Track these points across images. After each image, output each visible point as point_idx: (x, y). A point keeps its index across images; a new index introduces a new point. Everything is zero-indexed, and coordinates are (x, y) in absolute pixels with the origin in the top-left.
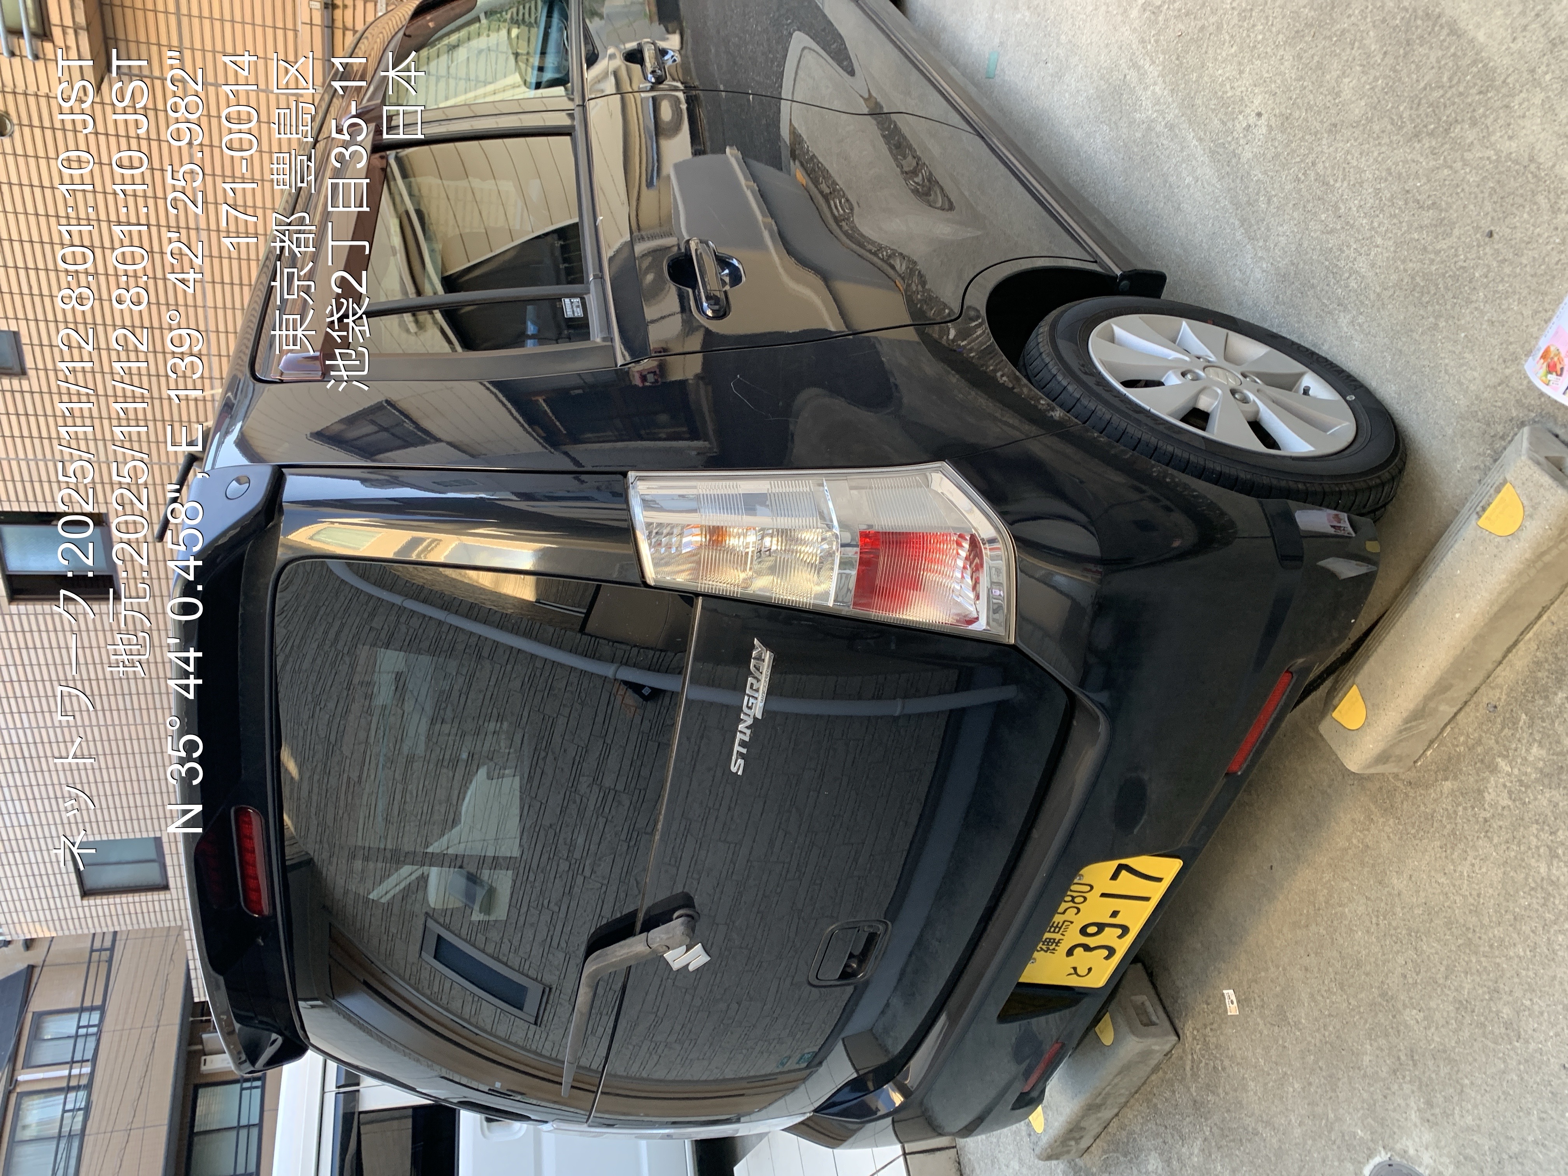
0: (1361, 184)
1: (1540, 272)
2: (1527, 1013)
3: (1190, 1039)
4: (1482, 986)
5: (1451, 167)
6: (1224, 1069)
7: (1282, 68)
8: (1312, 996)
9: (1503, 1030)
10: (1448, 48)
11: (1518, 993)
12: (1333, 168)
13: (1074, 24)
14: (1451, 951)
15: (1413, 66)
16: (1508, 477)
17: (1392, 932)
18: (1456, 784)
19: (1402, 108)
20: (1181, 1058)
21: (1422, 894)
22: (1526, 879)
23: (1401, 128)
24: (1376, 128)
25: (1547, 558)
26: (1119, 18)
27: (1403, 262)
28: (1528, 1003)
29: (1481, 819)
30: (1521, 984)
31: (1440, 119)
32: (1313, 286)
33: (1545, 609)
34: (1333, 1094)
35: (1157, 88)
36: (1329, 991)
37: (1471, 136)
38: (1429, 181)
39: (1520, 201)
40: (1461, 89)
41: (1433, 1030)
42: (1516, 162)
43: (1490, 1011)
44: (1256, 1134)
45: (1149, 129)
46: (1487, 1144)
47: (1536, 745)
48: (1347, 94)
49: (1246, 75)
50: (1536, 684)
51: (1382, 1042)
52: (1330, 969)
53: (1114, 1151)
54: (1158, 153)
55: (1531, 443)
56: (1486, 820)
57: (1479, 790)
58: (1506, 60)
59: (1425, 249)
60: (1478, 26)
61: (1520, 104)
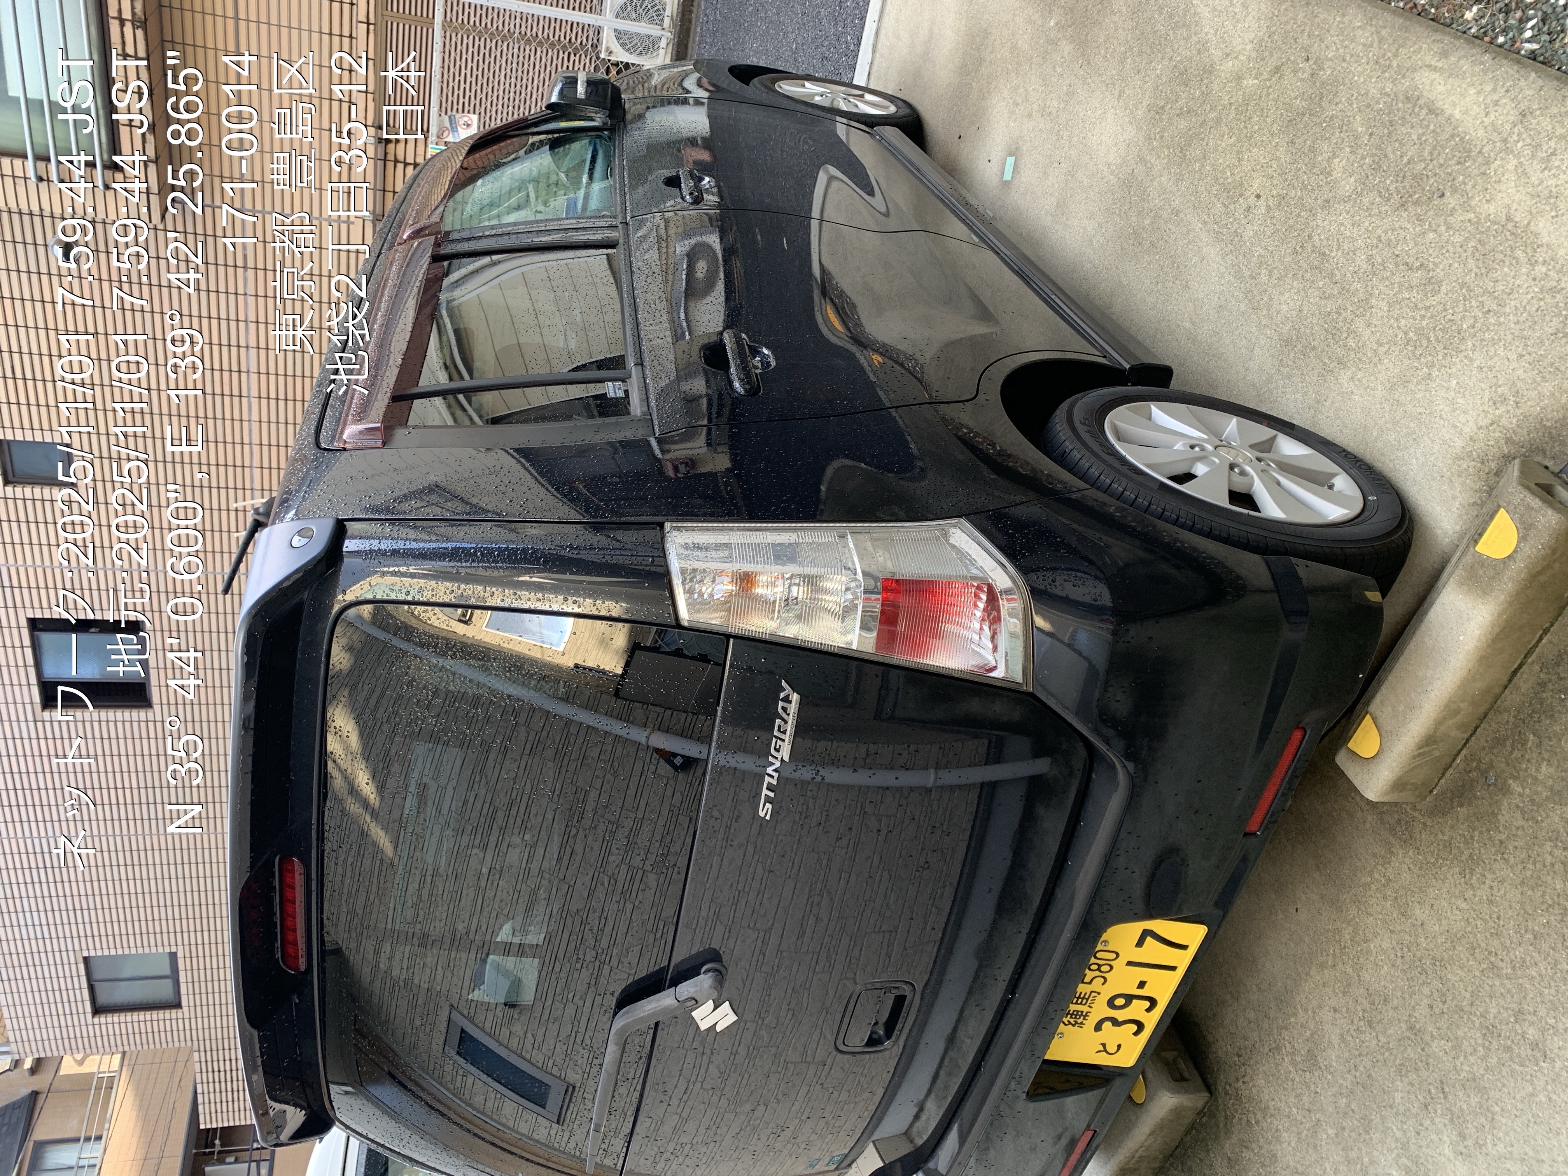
0: (1354, 251)
1: (1522, 319)
2: (1551, 1031)
3: (1222, 1094)
5: (1435, 231)
7: (1278, 154)
10: (1428, 126)
11: (1542, 1012)
12: (1328, 239)
13: (1084, 128)
14: (1474, 977)
15: (1397, 144)
16: (1502, 504)
18: (1472, 809)
19: (1388, 182)
20: (1214, 1116)
23: (1388, 200)
24: (1366, 201)
25: (1542, 578)
27: (1397, 320)
29: (1497, 842)
30: (1544, 1003)
32: (1314, 348)
33: (1545, 632)
34: (1367, 1137)
35: (1163, 179)
36: (1358, 1030)
37: (1452, 202)
38: (1416, 245)
39: (1501, 256)
40: (1442, 161)
41: (1462, 1059)
42: (1495, 222)
43: (1517, 1034)
47: (1545, 763)
49: (1244, 162)
50: (1542, 704)
52: (1359, 1008)
55: (1521, 473)
56: (1501, 842)
57: (1493, 812)
58: (1481, 133)
59: (1416, 306)
60: (1454, 105)
61: (1495, 171)
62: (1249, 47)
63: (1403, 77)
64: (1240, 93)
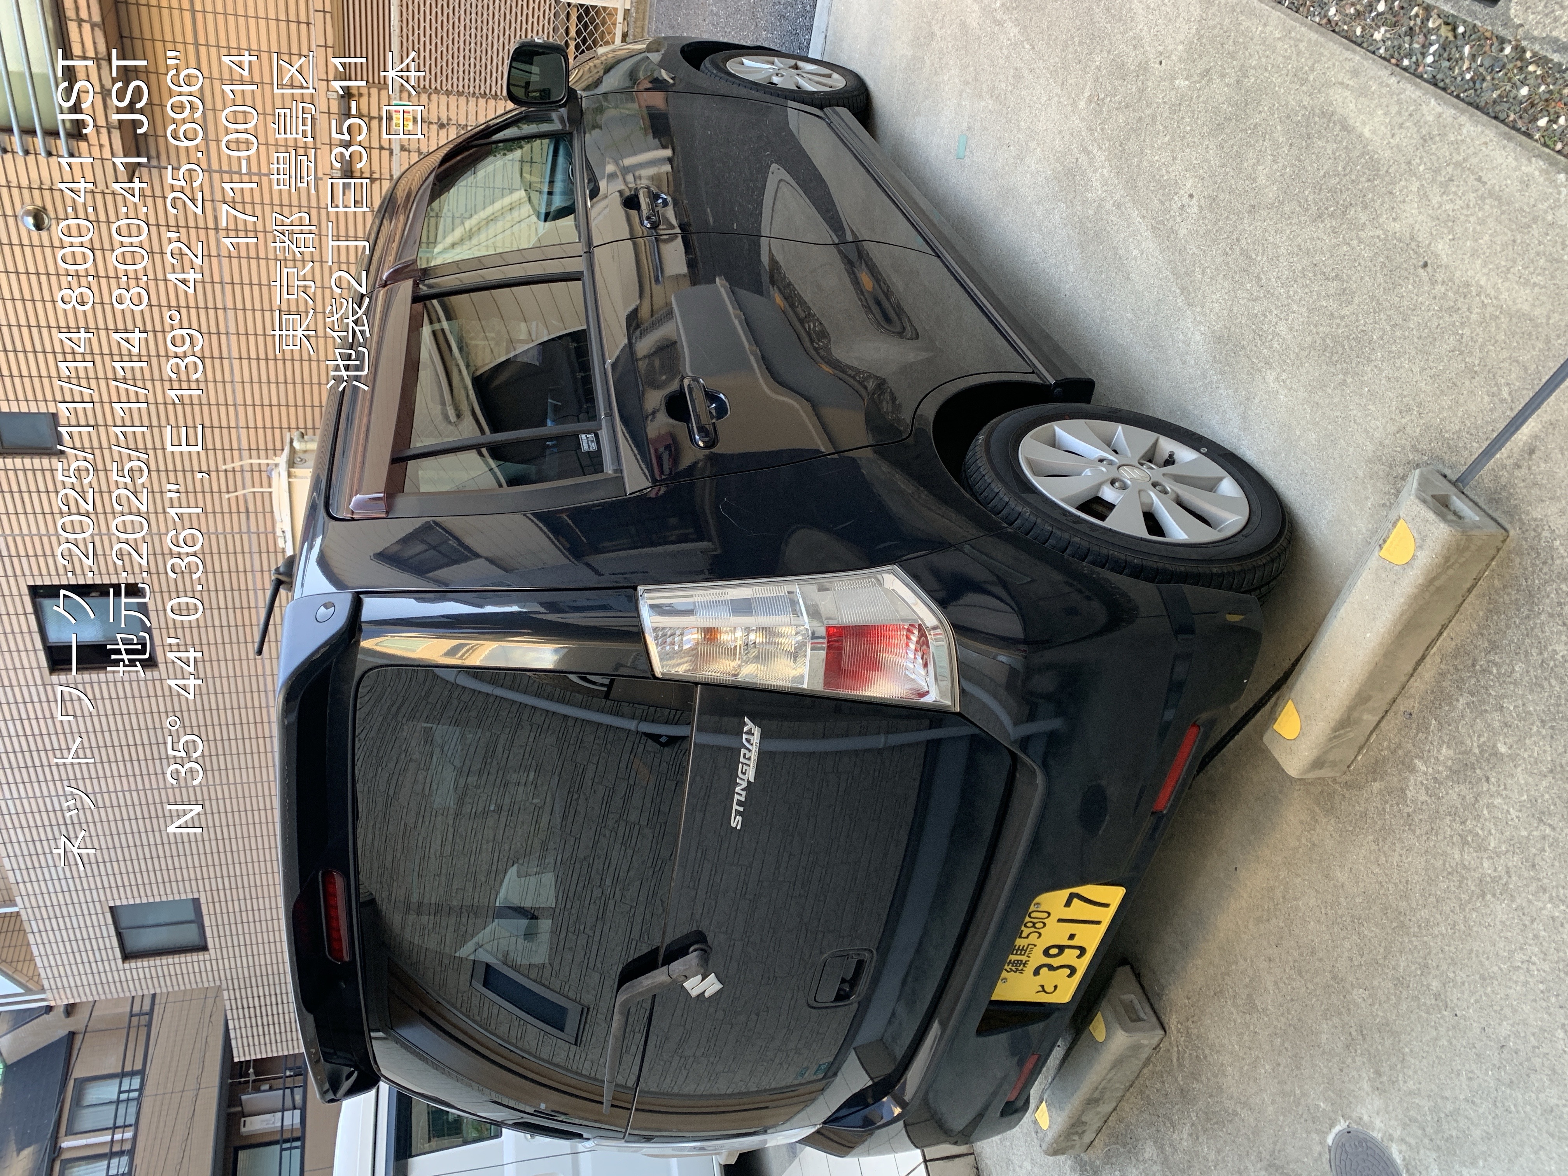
0: (1278, 258)
1: (1424, 335)
2: (1451, 984)
3: (1175, 1032)
4: (1414, 963)
5: (1349, 244)
6: (1205, 1057)
7: (1208, 156)
8: (1276, 983)
9: (1433, 1001)
10: (1341, 142)
11: (1444, 967)
12: (1254, 243)
13: (1031, 113)
14: (1387, 934)
15: (1314, 157)
16: (1401, 514)
17: (1339, 920)
18: (1383, 784)
19: (1307, 193)
20: (1168, 1050)
21: (1361, 884)
22: (1444, 864)
23: (1307, 210)
24: (1287, 209)
25: (1438, 583)
26: (1069, 108)
27: (1315, 326)
28: (1451, 975)
29: (1405, 815)
30: (1445, 959)
31: (1338, 203)
32: (1243, 347)
33: (1444, 627)
34: (1298, 1072)
35: (1105, 171)
36: (1289, 978)
37: (1363, 218)
38: (1332, 256)
39: (1406, 274)
40: (1353, 177)
41: (1377, 1006)
42: (1400, 240)
43: (1422, 985)
44: (1235, 1114)
45: (1100, 206)
46: (1426, 1105)
47: (1445, 746)
48: (1262, 180)
49: (1178, 162)
50: (1442, 692)
51: (1336, 1020)
52: (1290, 958)
53: (1115, 1143)
54: (1108, 229)
55: (1419, 484)
56: (1409, 815)
57: (1401, 788)
58: (1388, 153)
59: (1332, 315)
60: (1364, 123)
61: (1401, 191)
62: (1180, 47)
63: (1319, 92)
64: (1173, 93)
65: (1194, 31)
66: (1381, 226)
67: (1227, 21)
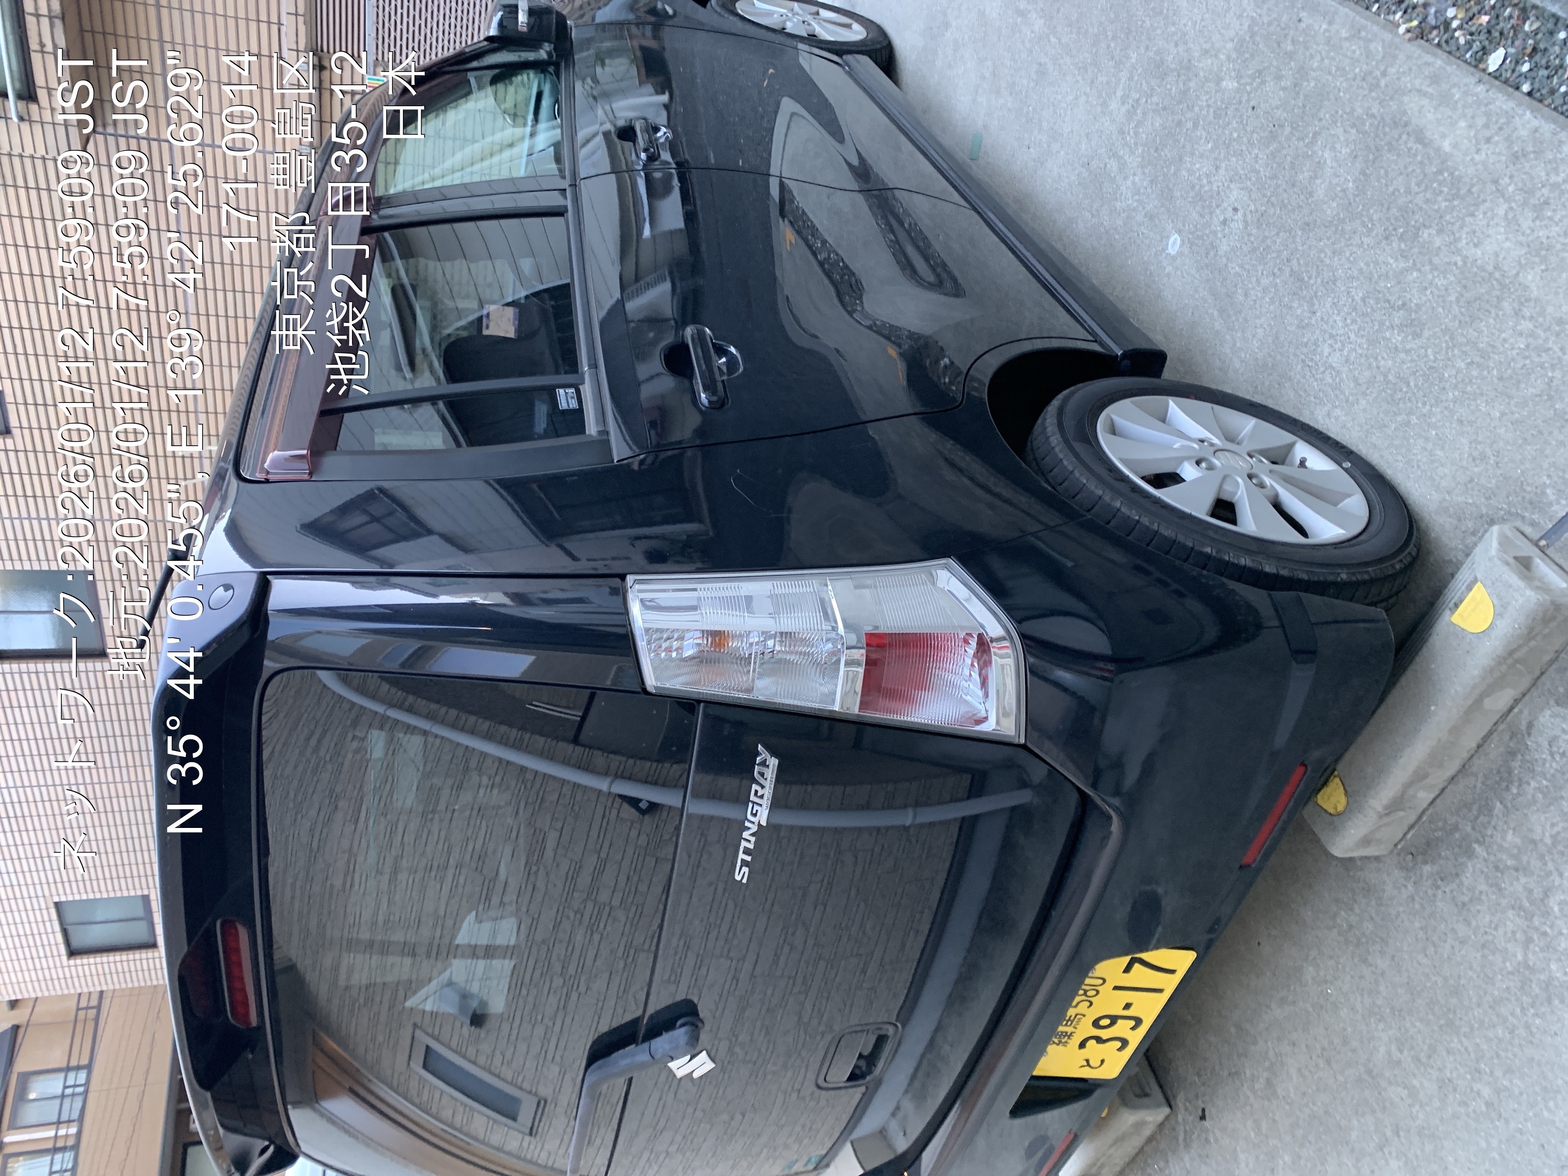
2: (1507, 1094)
3: (1182, 1110)
4: (1464, 1066)
5: (1419, 270)
7: (1257, 167)
9: (1484, 1109)
10: (1415, 155)
14: (1433, 1031)
16: (1479, 576)
18: (1436, 868)
20: (1174, 1130)
21: (1405, 974)
24: (1348, 228)
25: (1517, 655)
26: (1099, 109)
27: (1376, 359)
31: (1408, 223)
32: (1290, 378)
33: (1517, 701)
38: (1399, 283)
39: (1487, 306)
40: (1428, 196)
42: (1482, 269)
49: (1222, 171)
55: (1500, 544)
61: (1485, 213)
64: (1219, 95)
65: (1246, 27)
66: (1458, 252)
67: (1285, 18)
